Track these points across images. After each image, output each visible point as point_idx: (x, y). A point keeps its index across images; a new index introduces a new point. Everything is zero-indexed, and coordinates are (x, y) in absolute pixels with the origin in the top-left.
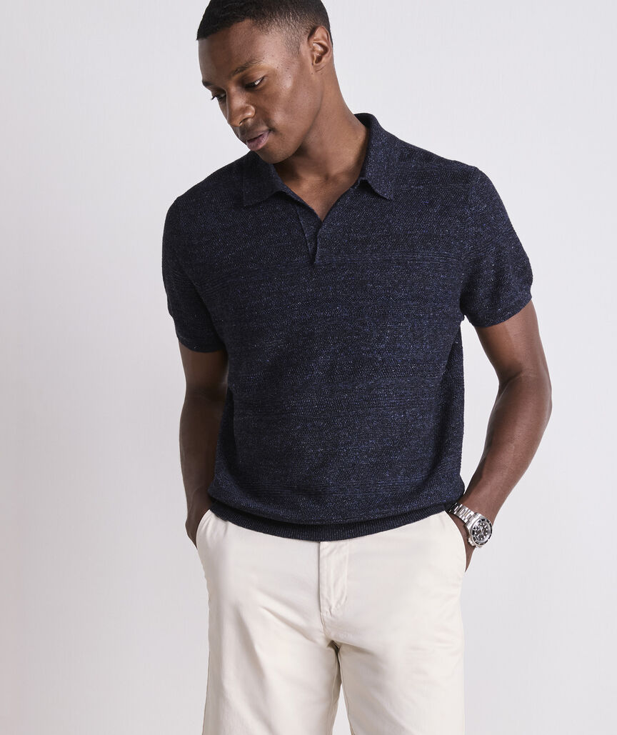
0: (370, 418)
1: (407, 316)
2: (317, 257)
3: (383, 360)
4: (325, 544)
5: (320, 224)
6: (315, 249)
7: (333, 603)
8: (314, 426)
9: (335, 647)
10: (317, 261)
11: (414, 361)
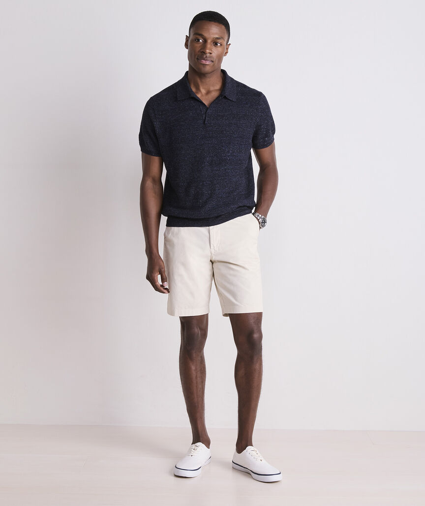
0: (226, 180)
1: (237, 144)
2: (206, 121)
3: (229, 160)
4: (211, 227)
5: (207, 109)
6: (205, 118)
7: (215, 246)
8: (206, 183)
9: (212, 262)
10: (206, 122)
11: (240, 160)
